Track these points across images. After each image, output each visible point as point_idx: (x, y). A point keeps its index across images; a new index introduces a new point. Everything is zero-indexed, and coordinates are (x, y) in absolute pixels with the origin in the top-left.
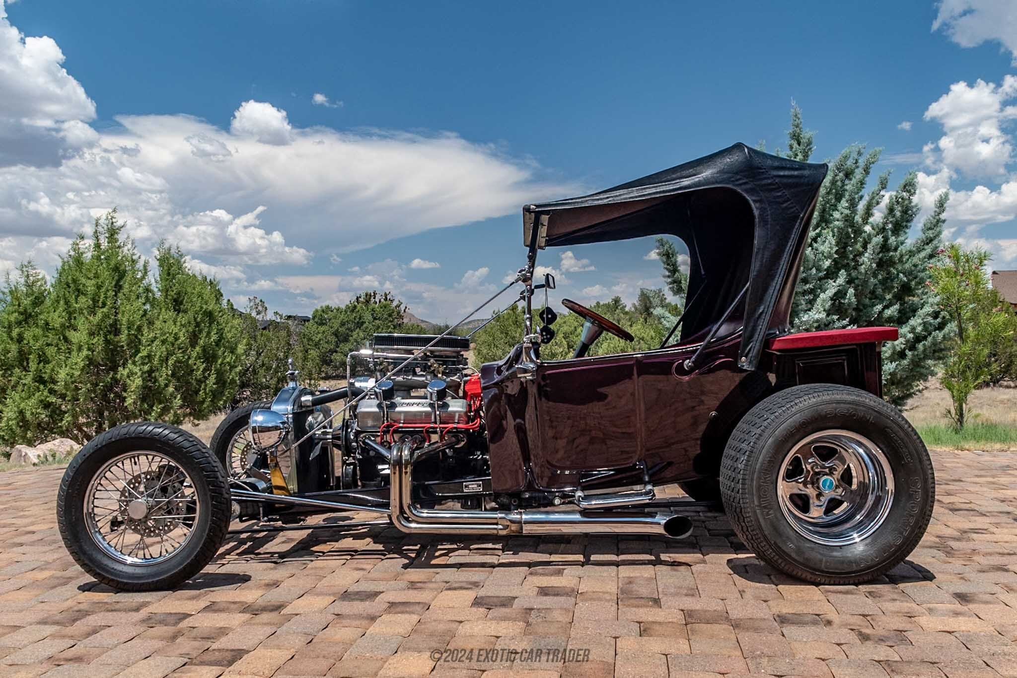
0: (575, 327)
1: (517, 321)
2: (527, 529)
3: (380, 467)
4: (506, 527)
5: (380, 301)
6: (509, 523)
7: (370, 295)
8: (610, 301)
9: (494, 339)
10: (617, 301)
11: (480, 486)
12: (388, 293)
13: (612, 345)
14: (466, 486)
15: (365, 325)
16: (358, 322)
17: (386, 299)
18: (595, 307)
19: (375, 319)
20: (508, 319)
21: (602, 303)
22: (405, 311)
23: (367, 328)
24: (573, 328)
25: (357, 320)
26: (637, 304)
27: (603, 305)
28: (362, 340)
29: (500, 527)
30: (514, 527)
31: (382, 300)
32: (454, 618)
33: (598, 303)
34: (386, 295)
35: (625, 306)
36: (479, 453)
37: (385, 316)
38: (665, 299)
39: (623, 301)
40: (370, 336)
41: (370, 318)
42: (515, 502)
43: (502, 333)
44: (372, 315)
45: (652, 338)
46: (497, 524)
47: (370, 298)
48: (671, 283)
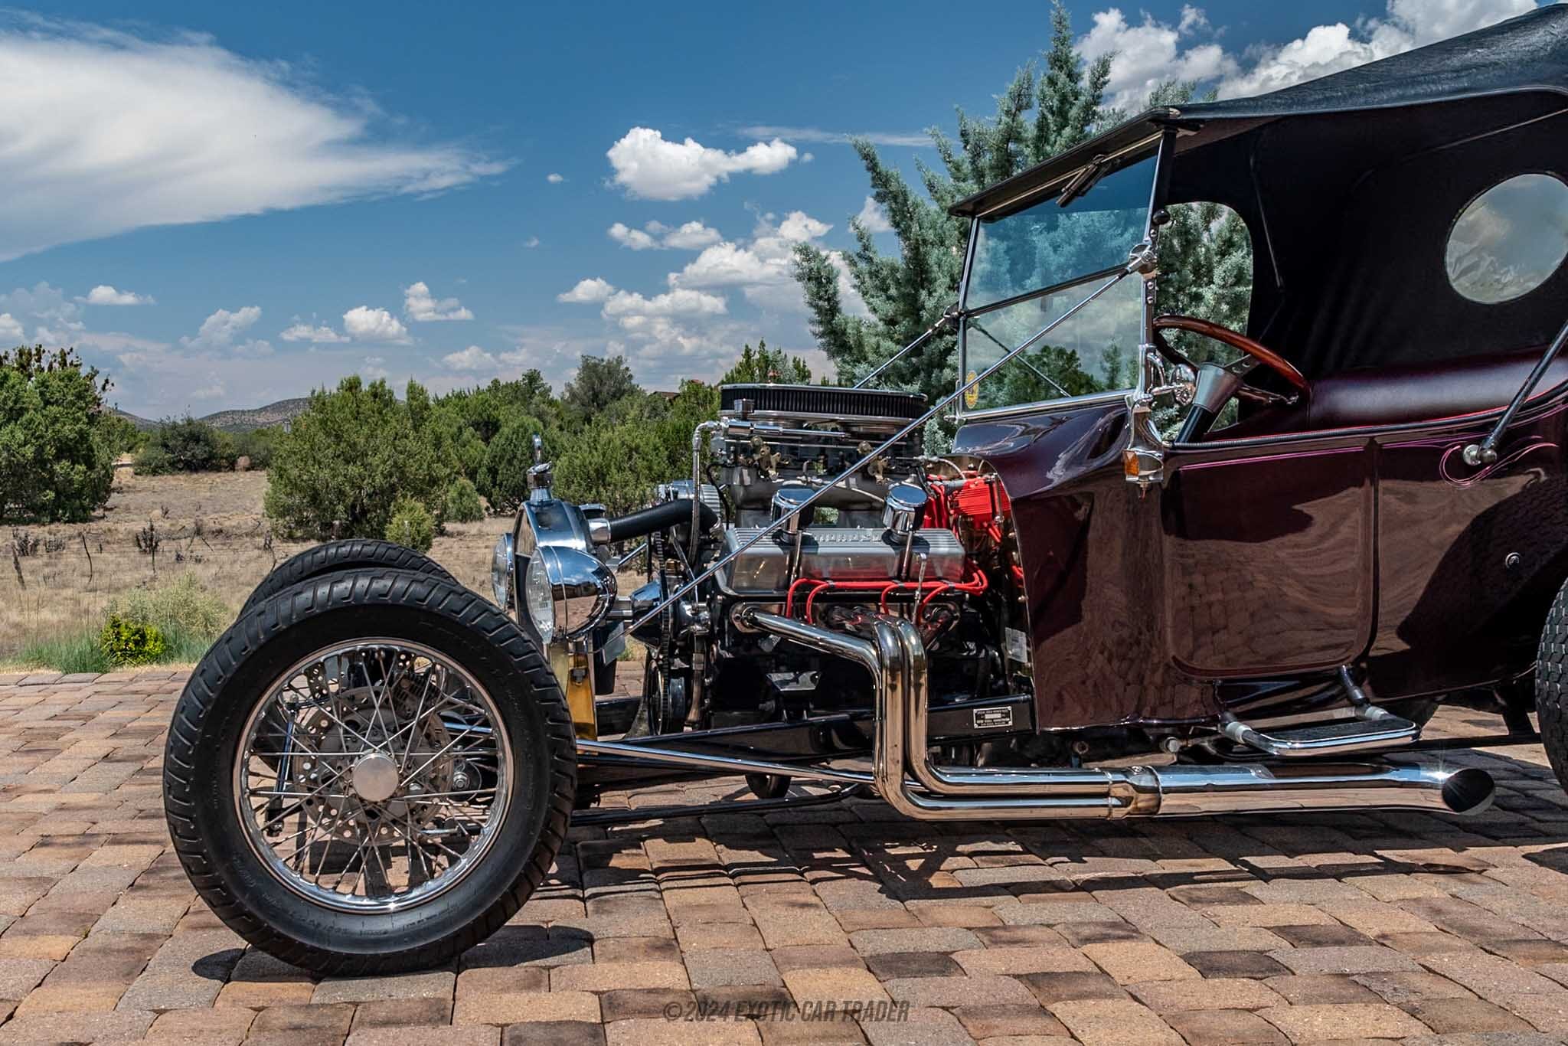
0: (460, 428)
1: (358, 413)
2: (1170, 804)
3: (775, 677)
4: (1126, 801)
5: (50, 368)
6: (1132, 792)
7: (30, 354)
8: (520, 378)
9: (312, 448)
10: (533, 378)
11: (1007, 715)
12: (67, 350)
13: (577, 462)
14: (978, 717)
15: (26, 416)
16: (11, 409)
17: (63, 364)
18: (489, 390)
19: (47, 403)
20: (341, 409)
21: (503, 383)
22: (104, 388)
23: (31, 421)
24: (455, 429)
25: (11, 404)
26: (575, 386)
27: (506, 386)
28: (20, 446)
29: (1114, 801)
30: (1143, 801)
31: (56, 365)
32: (1230, 1003)
33: (496, 382)
34: (63, 355)
35: (550, 390)
36: (972, 646)
37: (70, 398)
38: (631, 377)
39: (546, 380)
40: (37, 438)
41: (37, 400)
42: (1083, 748)
43: (328, 435)
44: (42, 394)
45: (656, 449)
46: (1106, 795)
47: (29, 361)
48: (822, 335)
